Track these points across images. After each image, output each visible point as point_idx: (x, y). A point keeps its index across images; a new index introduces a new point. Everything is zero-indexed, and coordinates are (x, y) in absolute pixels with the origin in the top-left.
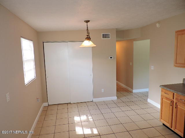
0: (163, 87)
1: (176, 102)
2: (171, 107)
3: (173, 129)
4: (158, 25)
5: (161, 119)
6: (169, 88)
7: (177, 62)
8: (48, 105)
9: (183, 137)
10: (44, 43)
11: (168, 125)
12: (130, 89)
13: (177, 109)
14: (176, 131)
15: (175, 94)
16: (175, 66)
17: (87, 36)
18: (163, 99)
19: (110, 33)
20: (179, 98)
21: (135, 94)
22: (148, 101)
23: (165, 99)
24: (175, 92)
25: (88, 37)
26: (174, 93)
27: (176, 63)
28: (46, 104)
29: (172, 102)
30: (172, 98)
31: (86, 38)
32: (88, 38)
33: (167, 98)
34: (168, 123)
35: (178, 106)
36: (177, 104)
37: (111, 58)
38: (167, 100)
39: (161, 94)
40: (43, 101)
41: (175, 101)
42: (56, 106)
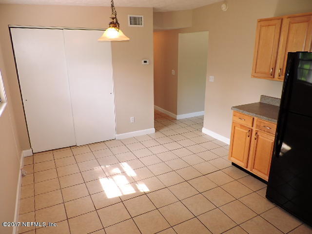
0: (236, 109)
1: (256, 131)
2: (248, 139)
3: (248, 169)
4: (224, 7)
5: (231, 156)
6: (247, 111)
7: (258, 70)
8: (33, 153)
9: (267, 181)
10: (11, 29)
11: (242, 165)
12: (171, 114)
13: (257, 141)
14: (254, 172)
15: (256, 118)
16: (254, 76)
17: (113, 19)
18: (236, 128)
19: (142, 16)
20: (262, 125)
21: (182, 121)
22: (203, 131)
23: (240, 127)
24: (256, 116)
25: (115, 20)
26: (254, 118)
27: (255, 72)
28: (27, 152)
29: (251, 131)
30: (250, 125)
31: (111, 23)
32: (115, 24)
33: (242, 126)
34: (242, 162)
35: (260, 137)
36: (258, 134)
37: (145, 62)
38: (241, 128)
39: (233, 120)
40: (22, 148)
41: (254, 129)
42: (50, 155)
